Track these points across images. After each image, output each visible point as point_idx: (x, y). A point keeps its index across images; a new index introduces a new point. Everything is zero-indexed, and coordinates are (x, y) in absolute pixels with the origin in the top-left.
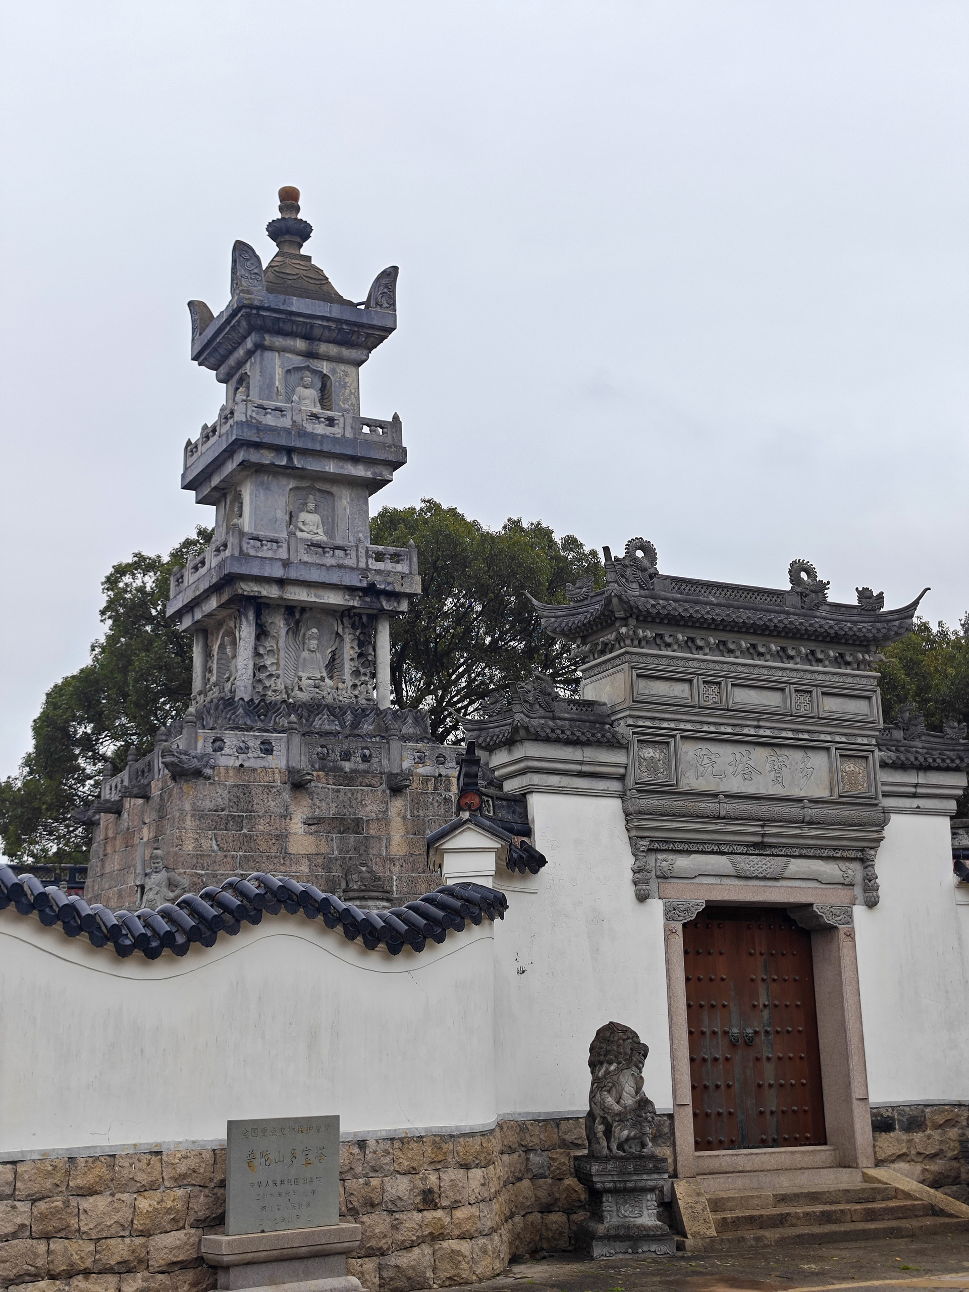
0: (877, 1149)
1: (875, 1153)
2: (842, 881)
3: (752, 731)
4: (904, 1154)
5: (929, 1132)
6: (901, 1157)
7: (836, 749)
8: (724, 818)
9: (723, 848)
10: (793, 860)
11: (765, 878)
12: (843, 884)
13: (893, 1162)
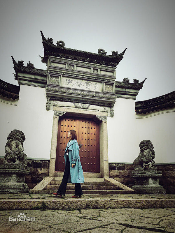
0: (110, 173)
1: (109, 175)
2: (104, 111)
3: (82, 76)
4: (118, 175)
5: (126, 170)
6: (117, 176)
7: (104, 82)
8: (72, 93)
9: (72, 101)
10: (91, 105)
11: (83, 108)
12: (105, 112)
13: (115, 177)
